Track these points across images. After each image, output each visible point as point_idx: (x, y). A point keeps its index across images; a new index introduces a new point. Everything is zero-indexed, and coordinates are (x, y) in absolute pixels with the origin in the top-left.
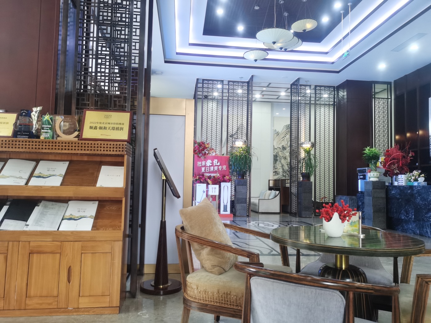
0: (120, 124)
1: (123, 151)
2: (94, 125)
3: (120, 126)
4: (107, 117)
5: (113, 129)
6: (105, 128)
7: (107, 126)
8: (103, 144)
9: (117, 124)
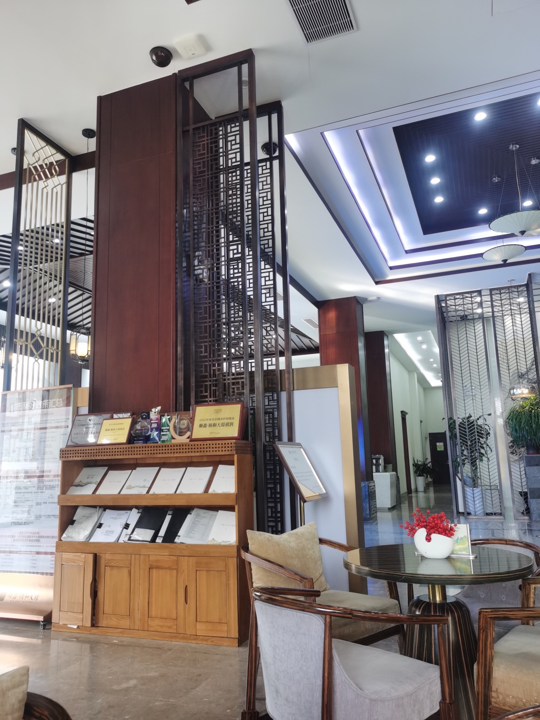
0: (230, 418)
1: (231, 450)
2: (203, 423)
3: (230, 421)
4: (217, 412)
5: (223, 425)
6: (215, 425)
7: (217, 422)
8: (211, 444)
9: (227, 419)
